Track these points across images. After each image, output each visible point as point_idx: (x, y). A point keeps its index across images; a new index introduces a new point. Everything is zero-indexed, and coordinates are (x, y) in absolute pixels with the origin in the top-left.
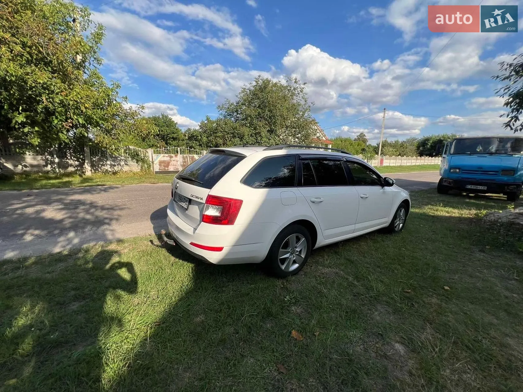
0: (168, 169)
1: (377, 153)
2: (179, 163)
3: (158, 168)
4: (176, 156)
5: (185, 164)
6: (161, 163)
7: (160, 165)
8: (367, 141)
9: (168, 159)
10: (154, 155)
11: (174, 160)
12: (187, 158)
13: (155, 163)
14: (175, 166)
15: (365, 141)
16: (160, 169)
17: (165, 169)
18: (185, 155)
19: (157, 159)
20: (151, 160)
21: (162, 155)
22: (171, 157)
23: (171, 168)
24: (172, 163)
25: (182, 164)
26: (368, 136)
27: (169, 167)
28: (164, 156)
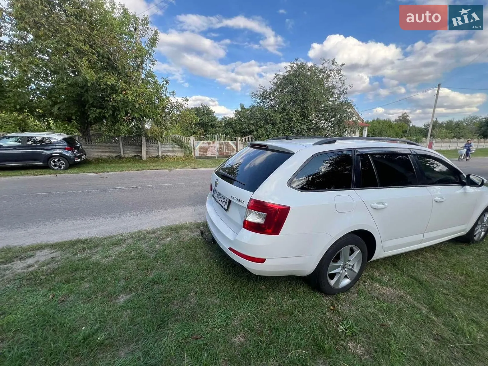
0: (206, 155)
1: (426, 136)
2: (216, 149)
3: (198, 154)
4: (213, 142)
5: (221, 149)
6: (201, 149)
7: (200, 151)
8: (411, 122)
9: (207, 145)
10: (195, 142)
11: (212, 147)
12: (223, 144)
13: (196, 149)
14: (212, 152)
15: (408, 122)
16: (199, 155)
17: (204, 155)
18: (221, 142)
19: (197, 145)
20: (192, 147)
21: (202, 142)
22: (209, 144)
23: (209, 154)
24: (210, 149)
25: (218, 150)
26: (410, 117)
27: (208, 152)
28: (203, 143)
